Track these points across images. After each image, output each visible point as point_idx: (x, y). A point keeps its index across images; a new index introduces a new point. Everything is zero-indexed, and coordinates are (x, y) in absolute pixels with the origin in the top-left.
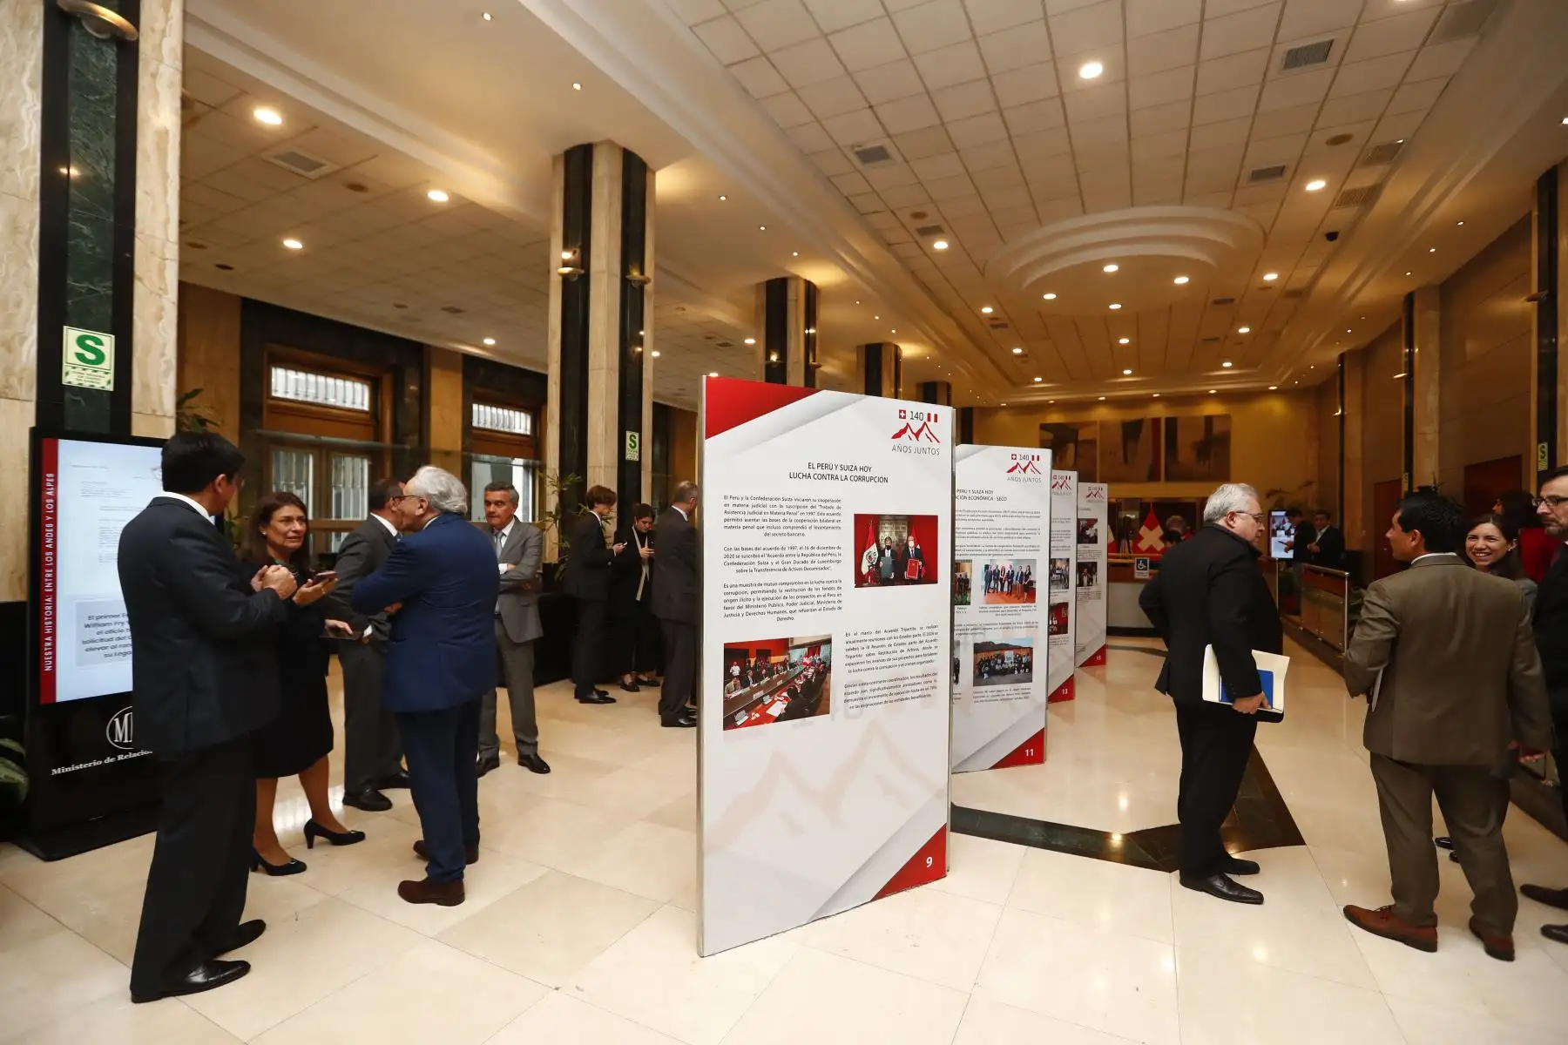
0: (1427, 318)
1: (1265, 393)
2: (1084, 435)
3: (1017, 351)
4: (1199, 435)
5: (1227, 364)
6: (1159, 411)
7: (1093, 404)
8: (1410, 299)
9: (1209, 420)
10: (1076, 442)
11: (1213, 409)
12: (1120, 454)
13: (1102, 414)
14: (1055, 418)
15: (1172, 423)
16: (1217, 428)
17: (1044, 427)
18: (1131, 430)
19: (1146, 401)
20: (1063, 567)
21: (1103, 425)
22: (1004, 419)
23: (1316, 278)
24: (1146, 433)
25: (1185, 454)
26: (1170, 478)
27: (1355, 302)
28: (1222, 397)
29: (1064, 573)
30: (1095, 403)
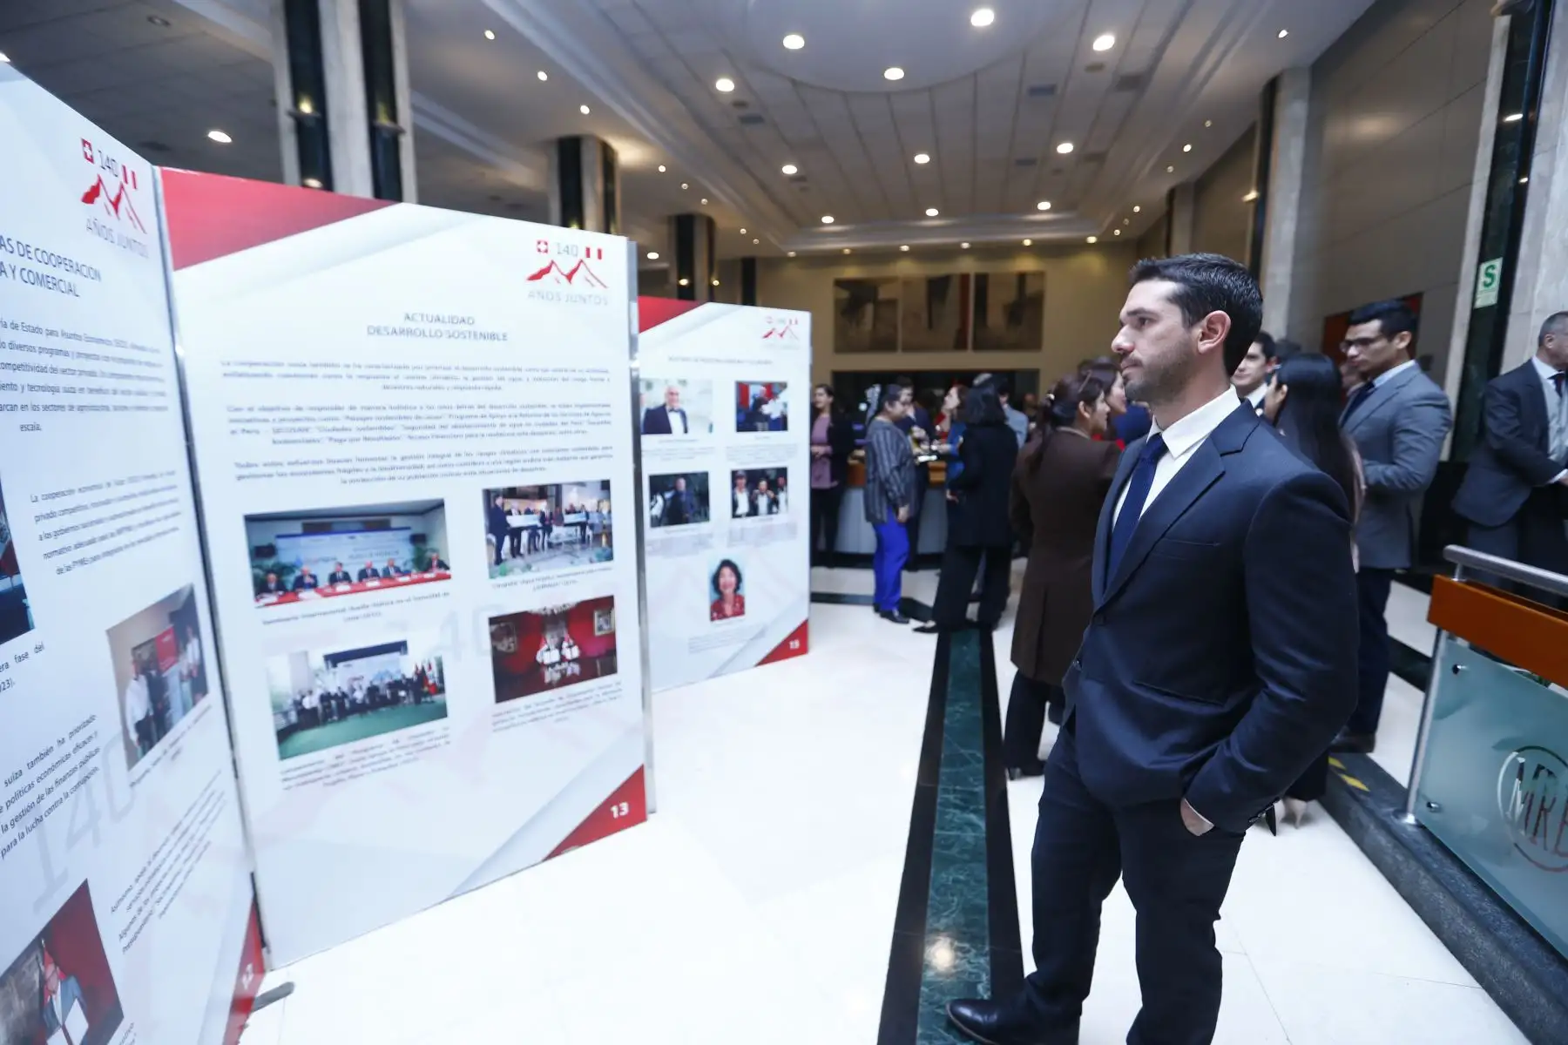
0: (1293, 113)
1: (1082, 246)
2: (884, 294)
3: (790, 170)
4: (1010, 295)
5: (1044, 205)
6: (969, 266)
7: (894, 255)
8: (1272, 88)
9: (1022, 277)
10: (878, 304)
11: (1027, 264)
12: (924, 316)
13: (906, 269)
14: (851, 272)
15: (982, 280)
16: (1031, 289)
17: (839, 283)
18: (937, 287)
19: (952, 252)
20: (590, 504)
21: (907, 283)
22: (792, 273)
23: (1161, 49)
24: (953, 292)
25: (996, 318)
26: (978, 346)
27: (1207, 88)
28: (1040, 249)
29: (594, 519)
30: (896, 255)
